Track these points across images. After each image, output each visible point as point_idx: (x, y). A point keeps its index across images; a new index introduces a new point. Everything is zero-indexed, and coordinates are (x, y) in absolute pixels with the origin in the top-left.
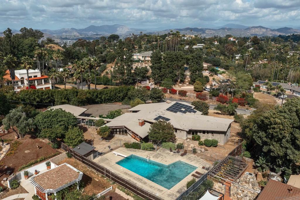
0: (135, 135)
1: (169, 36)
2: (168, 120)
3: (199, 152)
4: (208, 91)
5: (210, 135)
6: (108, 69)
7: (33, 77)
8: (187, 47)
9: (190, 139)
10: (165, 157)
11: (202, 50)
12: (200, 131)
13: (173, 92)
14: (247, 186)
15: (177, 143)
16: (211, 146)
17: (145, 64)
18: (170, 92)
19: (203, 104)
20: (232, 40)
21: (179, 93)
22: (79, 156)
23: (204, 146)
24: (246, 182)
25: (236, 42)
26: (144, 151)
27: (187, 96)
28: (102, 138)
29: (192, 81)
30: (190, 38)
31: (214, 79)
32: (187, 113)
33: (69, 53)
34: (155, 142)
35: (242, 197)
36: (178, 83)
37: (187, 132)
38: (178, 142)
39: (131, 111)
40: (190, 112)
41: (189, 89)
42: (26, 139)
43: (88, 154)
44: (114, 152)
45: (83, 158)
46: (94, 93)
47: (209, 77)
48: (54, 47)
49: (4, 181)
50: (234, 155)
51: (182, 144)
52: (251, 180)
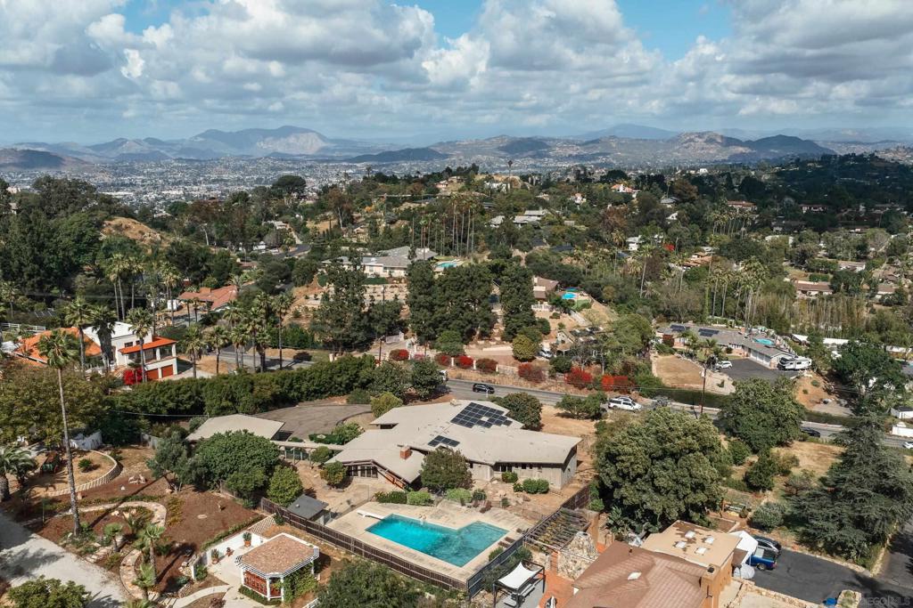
0: (394, 477)
1: (447, 179)
2: (455, 443)
3: (514, 504)
4: (547, 358)
5: (535, 470)
6: (298, 302)
7: (134, 344)
8: (499, 220)
9: (498, 480)
10: (453, 516)
11: (539, 228)
12: (517, 465)
13: (465, 363)
14: (580, 553)
15: (474, 489)
16: (535, 492)
17: (391, 287)
18: (457, 364)
19: (528, 400)
20: (621, 190)
21: (477, 367)
22: (301, 521)
23: (524, 493)
24: (579, 547)
25: (634, 196)
26: (414, 507)
27: (498, 373)
28: (329, 484)
29: (509, 333)
30: (507, 187)
31: (561, 326)
32: (494, 426)
33: (187, 258)
34: (434, 489)
35: (575, 572)
36: (475, 337)
37: (491, 466)
38: (477, 487)
39: (377, 425)
40: (499, 423)
41: (502, 352)
42: (187, 493)
43: (316, 517)
44: (358, 510)
45: (308, 524)
46: (285, 379)
47: (550, 321)
48: (127, 228)
49: (184, 567)
50: (573, 508)
51: (483, 491)
52: (586, 543)
